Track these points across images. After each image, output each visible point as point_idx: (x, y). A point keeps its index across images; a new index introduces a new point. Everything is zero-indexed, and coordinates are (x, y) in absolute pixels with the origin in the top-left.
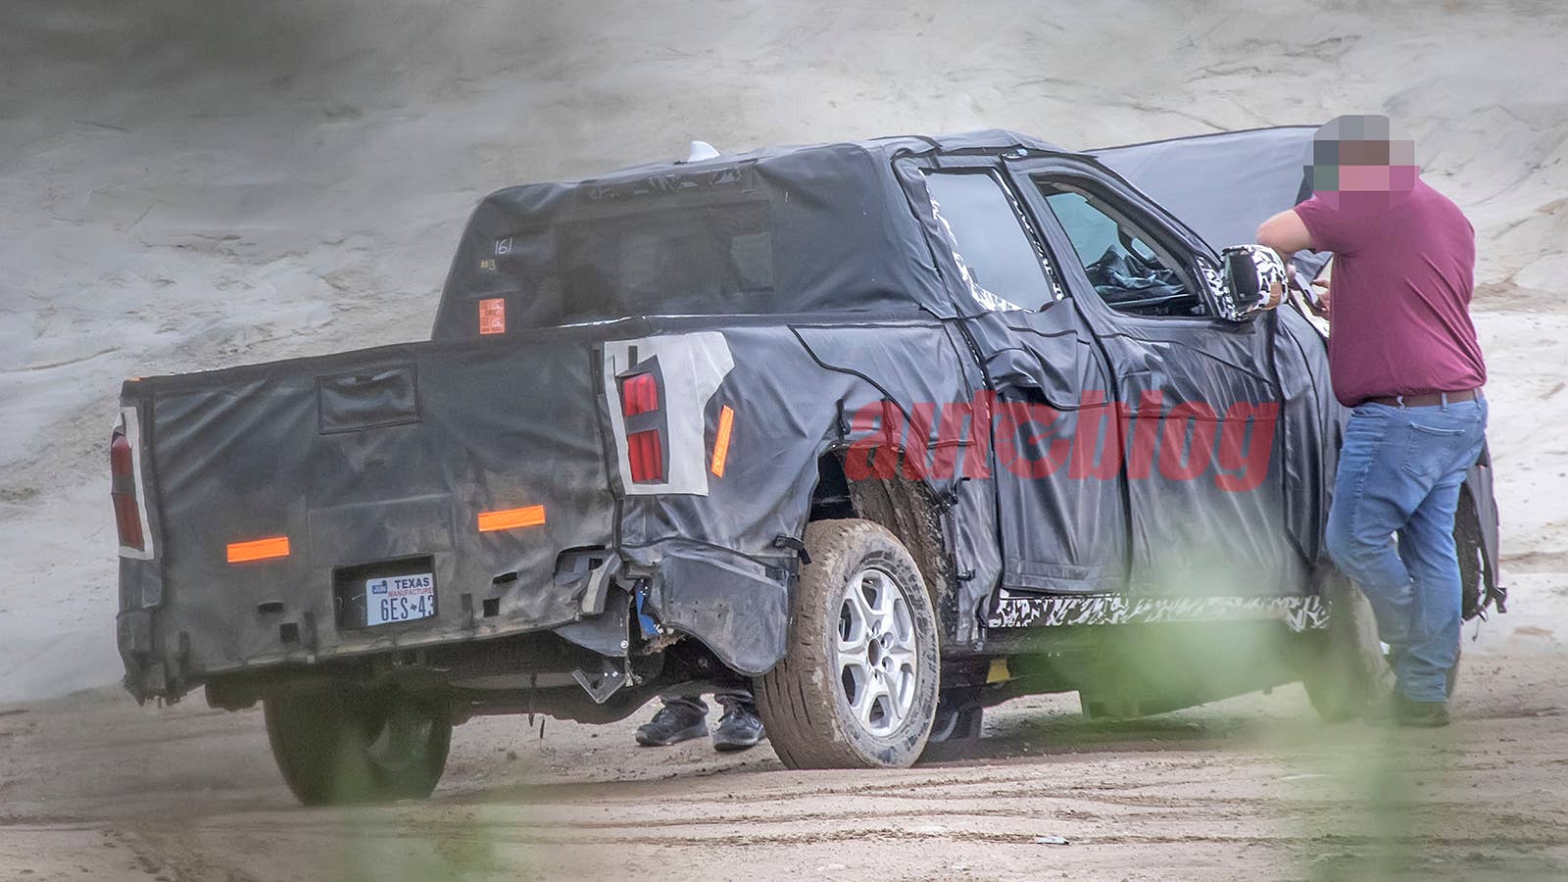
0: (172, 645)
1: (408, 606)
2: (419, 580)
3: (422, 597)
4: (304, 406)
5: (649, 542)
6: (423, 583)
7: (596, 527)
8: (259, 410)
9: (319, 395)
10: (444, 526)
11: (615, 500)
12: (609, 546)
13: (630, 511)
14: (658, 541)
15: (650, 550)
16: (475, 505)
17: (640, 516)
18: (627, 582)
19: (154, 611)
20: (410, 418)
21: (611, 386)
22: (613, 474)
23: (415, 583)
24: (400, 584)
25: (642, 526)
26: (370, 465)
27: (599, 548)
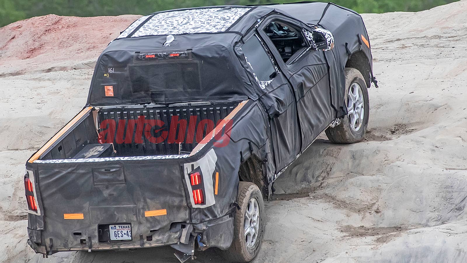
0: (48, 241)
1: (123, 233)
2: (126, 226)
3: (127, 231)
4: (88, 176)
5: (201, 222)
6: (127, 227)
7: (183, 216)
8: (73, 176)
9: (93, 173)
10: (134, 215)
11: (189, 209)
12: (188, 222)
13: (194, 212)
14: (204, 222)
15: (202, 224)
16: (144, 209)
17: (197, 214)
18: (195, 234)
19: (42, 231)
20: (122, 182)
21: (187, 177)
22: (188, 201)
23: (125, 227)
24: (120, 227)
25: (199, 217)
26: (110, 195)
27: (185, 222)
